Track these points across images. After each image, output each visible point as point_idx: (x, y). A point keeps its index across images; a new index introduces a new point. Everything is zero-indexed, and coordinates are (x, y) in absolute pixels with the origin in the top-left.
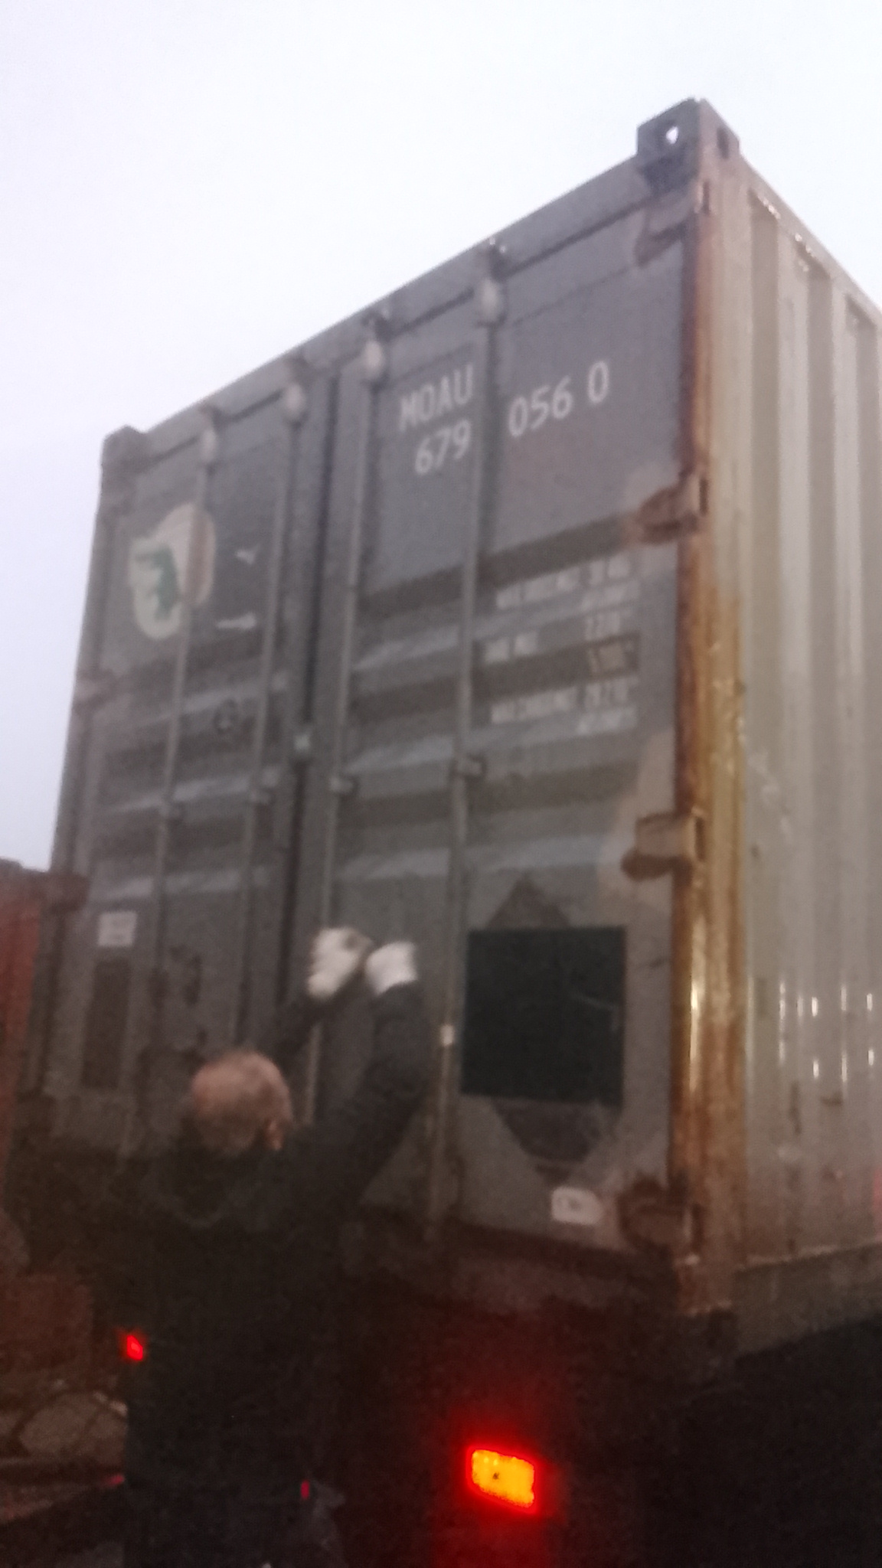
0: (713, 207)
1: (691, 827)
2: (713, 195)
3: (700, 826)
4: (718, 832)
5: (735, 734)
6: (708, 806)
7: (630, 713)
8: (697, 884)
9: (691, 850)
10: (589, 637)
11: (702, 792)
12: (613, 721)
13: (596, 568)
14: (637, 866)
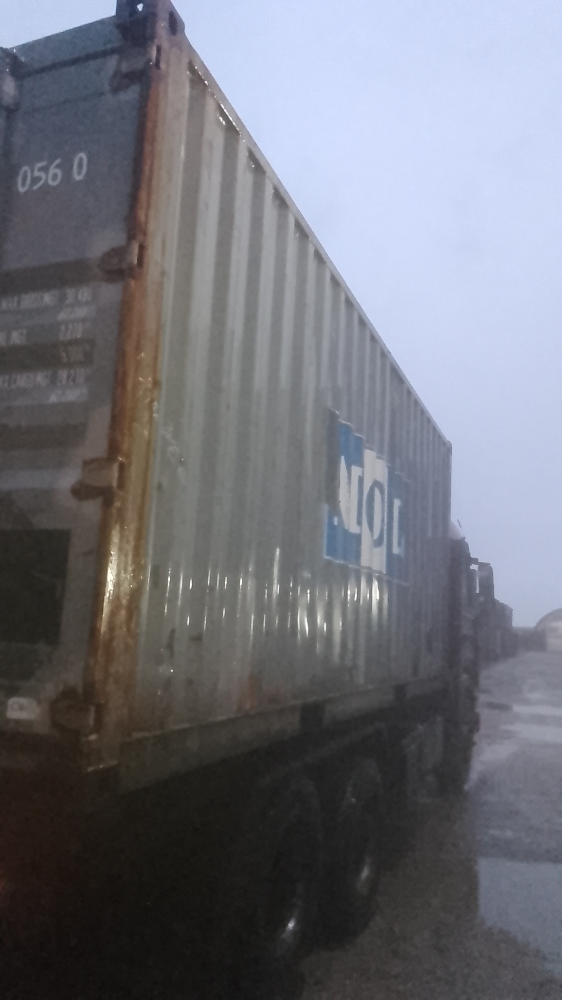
0: (163, 65)
1: (115, 467)
2: (163, 56)
3: (122, 468)
4: (134, 472)
5: (151, 412)
6: (128, 456)
7: (85, 391)
8: (118, 504)
9: (115, 484)
10: (61, 338)
11: (125, 446)
12: (73, 395)
13: (70, 292)
14: (81, 492)
